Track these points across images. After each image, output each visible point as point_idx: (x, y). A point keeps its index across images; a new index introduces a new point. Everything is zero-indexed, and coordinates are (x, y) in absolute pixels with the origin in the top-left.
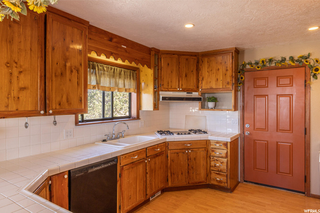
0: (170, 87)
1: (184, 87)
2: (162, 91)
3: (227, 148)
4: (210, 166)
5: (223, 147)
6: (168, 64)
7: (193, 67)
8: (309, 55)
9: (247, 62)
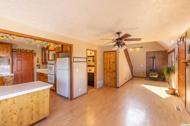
3: (12, 77)
8: (34, 50)
9: (14, 48)
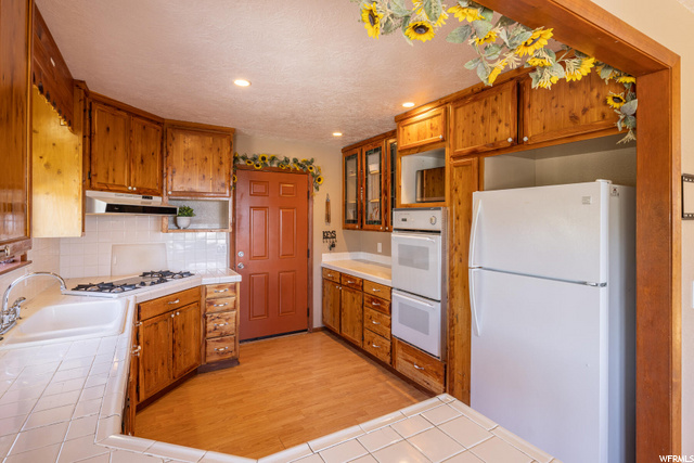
0: (111, 182)
1: (139, 183)
2: (94, 189)
3: (235, 292)
4: (205, 333)
5: (230, 293)
6: (108, 129)
7: (155, 147)
8: (312, 161)
9: (241, 155)
